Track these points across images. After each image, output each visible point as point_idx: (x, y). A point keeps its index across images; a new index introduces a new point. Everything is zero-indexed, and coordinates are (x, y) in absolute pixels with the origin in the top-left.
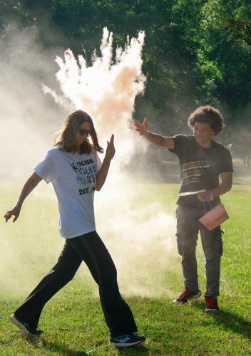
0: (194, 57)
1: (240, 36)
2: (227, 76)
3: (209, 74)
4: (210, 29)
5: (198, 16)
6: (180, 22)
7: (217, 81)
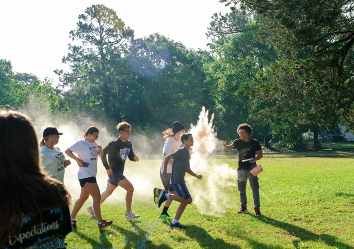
0: (214, 103)
1: (249, 94)
2: (228, 111)
3: (220, 110)
4: (221, 91)
5: (216, 84)
6: (207, 87)
7: (224, 113)
